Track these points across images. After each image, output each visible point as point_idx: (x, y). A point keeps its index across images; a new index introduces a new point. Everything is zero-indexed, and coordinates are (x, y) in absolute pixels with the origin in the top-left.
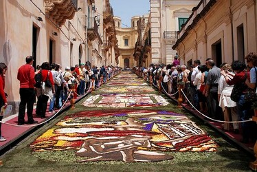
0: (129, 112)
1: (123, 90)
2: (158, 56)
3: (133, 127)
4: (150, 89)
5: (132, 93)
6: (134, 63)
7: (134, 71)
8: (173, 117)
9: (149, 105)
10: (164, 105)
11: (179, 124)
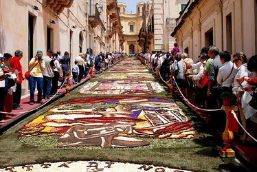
0: (121, 99)
2: (161, 42)
3: (121, 114)
6: (139, 49)
8: (163, 104)
10: (158, 92)
11: (166, 111)
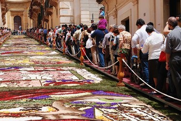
1: (27, 62)
2: (69, 12)
3: (68, 114)
4: (64, 60)
5: (41, 66)
6: (29, 23)
7: (29, 34)
8: (118, 99)
9: (74, 82)
10: (96, 82)
11: (130, 108)
